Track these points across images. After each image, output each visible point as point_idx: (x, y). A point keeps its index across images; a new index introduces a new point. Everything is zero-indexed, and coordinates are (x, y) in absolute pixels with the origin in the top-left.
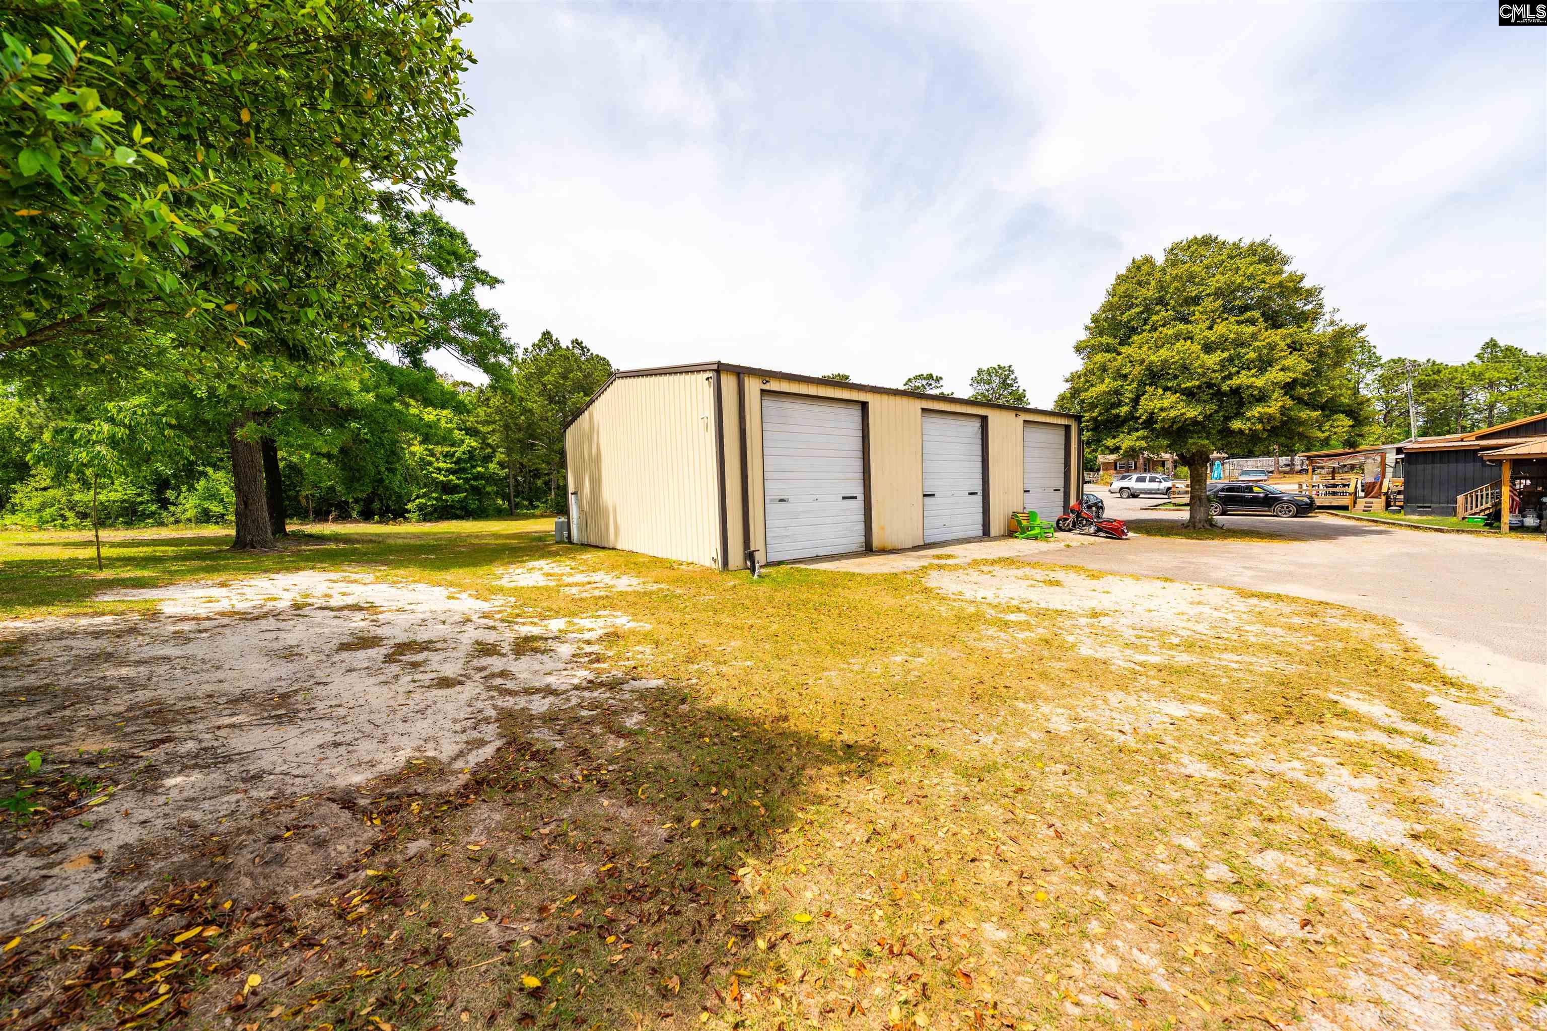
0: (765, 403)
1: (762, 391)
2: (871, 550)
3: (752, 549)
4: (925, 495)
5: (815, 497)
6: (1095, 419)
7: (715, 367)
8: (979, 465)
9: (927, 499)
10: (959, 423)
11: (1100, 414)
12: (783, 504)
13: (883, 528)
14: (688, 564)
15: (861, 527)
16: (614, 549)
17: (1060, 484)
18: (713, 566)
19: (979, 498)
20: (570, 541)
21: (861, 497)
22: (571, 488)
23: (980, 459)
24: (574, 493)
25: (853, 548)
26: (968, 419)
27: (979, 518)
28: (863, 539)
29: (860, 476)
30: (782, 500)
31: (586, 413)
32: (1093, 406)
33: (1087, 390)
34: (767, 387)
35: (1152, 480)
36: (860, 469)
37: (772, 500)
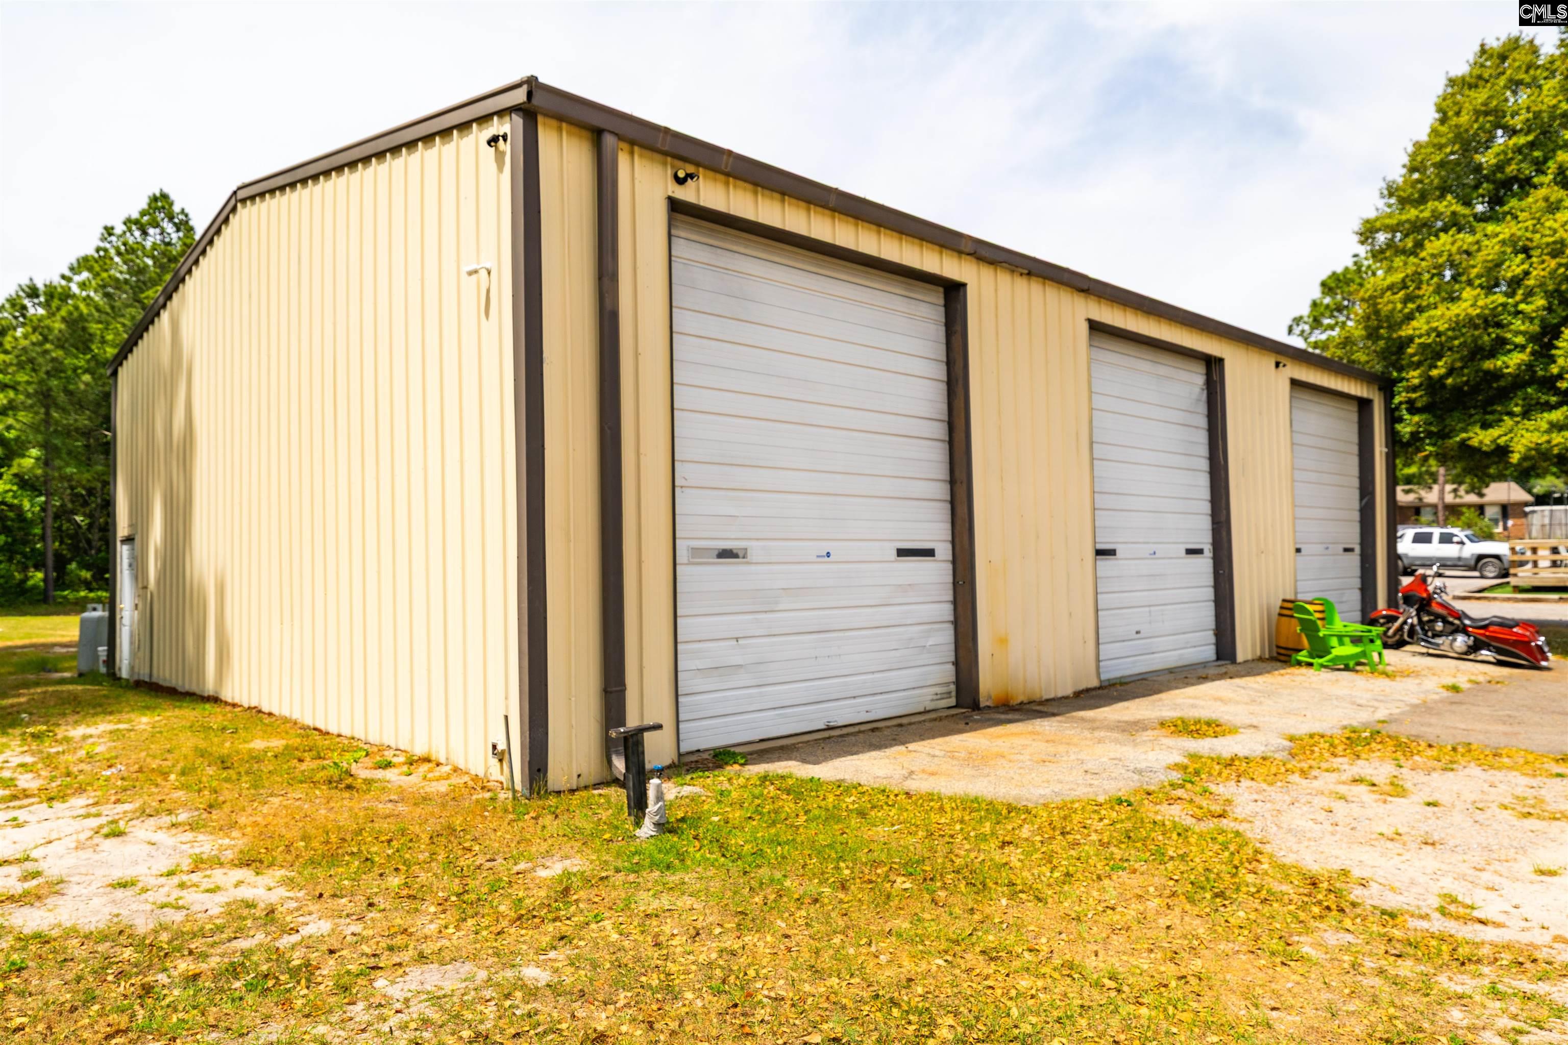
0: (681, 248)
1: (675, 207)
2: (975, 706)
3: (632, 721)
4: (1100, 553)
5: (826, 547)
6: (1432, 386)
7: (520, 96)
8: (1203, 482)
9: (1105, 564)
10: (1162, 370)
11: (1451, 372)
12: (728, 567)
13: (1003, 641)
14: (412, 762)
15: (945, 637)
16: (215, 700)
17: (1353, 536)
18: (496, 772)
19: (1205, 564)
20: (113, 675)
21: (944, 551)
22: (122, 529)
23: (1204, 465)
24: (129, 540)
25: (924, 698)
26: (1178, 362)
27: (1206, 614)
28: (947, 673)
29: (941, 491)
30: (726, 554)
31: (165, 316)
32: (1433, 353)
33: (1410, 317)
34: (686, 194)
35: (1446, 539)
36: (941, 471)
37: (696, 552)
